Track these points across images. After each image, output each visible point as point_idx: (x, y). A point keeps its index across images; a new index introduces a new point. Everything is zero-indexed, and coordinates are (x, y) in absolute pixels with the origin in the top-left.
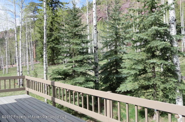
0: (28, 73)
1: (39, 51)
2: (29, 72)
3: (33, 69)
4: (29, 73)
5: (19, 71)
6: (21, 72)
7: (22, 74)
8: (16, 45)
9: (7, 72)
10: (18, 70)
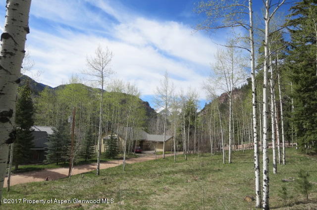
0: (274, 169)
1: (296, 120)
2: (276, 168)
3: (284, 160)
4: (276, 171)
5: (259, 168)
6: (266, 172)
7: (268, 178)
8: (253, 102)
9: (229, 161)
10: (257, 165)
